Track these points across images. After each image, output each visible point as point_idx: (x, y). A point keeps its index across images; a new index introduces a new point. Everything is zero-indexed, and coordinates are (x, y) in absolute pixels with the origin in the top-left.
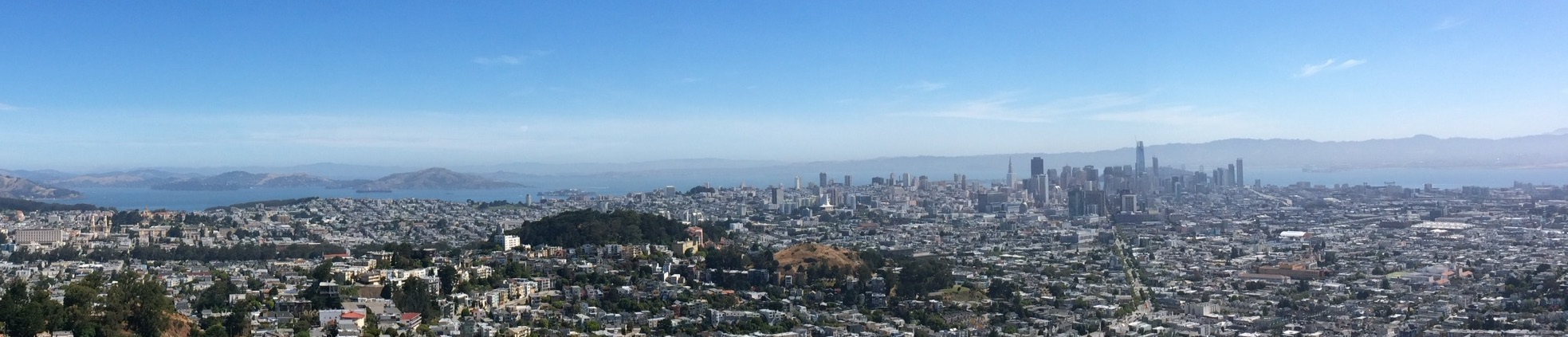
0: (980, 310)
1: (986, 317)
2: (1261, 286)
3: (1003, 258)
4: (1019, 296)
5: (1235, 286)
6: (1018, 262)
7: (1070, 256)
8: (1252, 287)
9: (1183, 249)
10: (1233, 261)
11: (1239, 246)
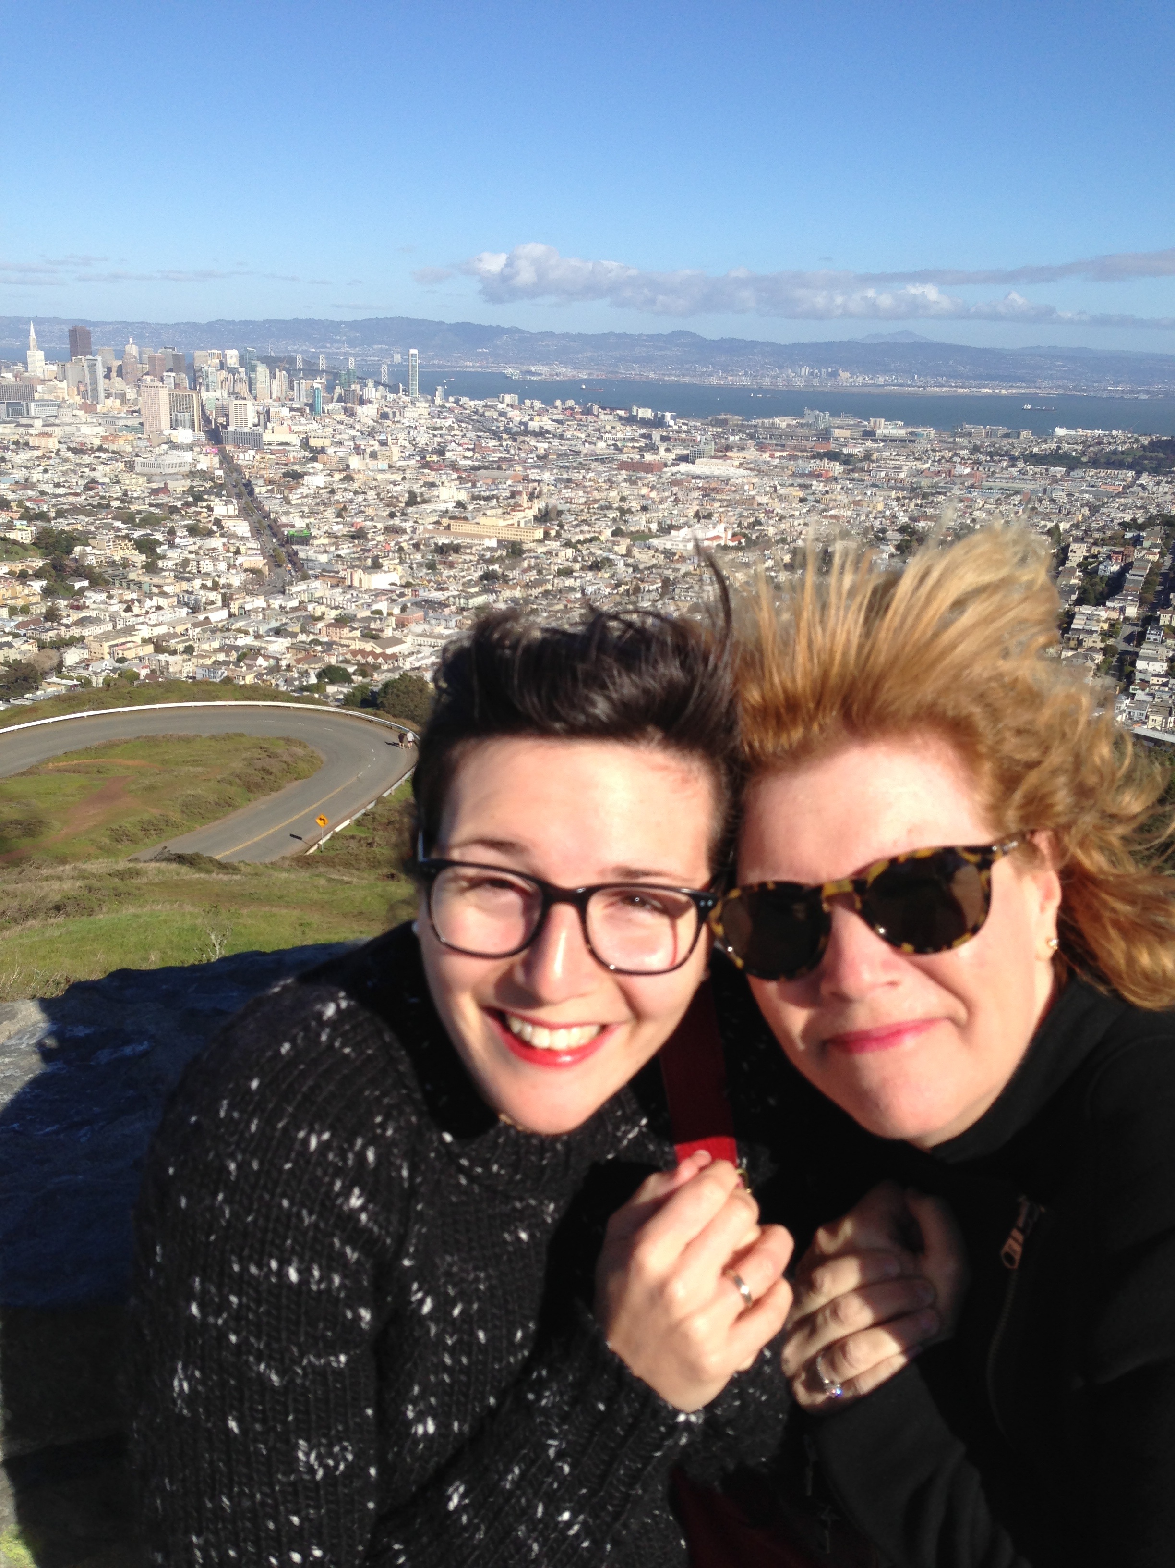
0: (23, 577)
1: (37, 585)
2: (457, 549)
3: (43, 493)
4: (84, 555)
5: (417, 546)
6: (72, 499)
7: (155, 492)
8: (442, 550)
9: (333, 492)
10: (410, 510)
11: (417, 490)
